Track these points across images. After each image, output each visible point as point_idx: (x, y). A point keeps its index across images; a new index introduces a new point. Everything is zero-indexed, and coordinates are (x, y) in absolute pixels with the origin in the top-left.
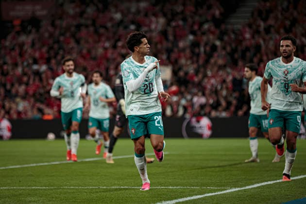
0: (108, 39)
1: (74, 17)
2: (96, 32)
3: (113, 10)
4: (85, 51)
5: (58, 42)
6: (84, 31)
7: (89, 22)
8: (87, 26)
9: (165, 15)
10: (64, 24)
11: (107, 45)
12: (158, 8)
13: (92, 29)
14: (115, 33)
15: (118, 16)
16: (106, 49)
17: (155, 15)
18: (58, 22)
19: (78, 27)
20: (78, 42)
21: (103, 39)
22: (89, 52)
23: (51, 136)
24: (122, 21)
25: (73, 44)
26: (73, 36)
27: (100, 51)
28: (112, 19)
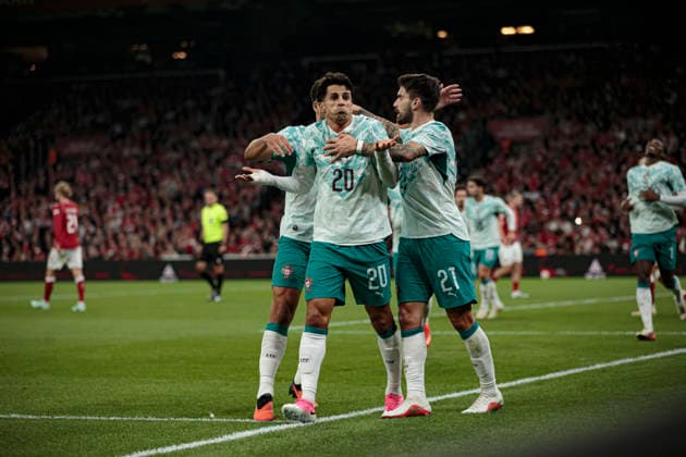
0: (610, 161)
1: (571, 137)
2: (597, 153)
3: (616, 128)
4: (583, 177)
5: (553, 165)
6: (582, 151)
7: (587, 143)
8: (585, 147)
9: (677, 134)
10: (560, 144)
11: (609, 168)
12: (668, 127)
13: (591, 151)
14: (618, 155)
15: (622, 136)
16: (608, 174)
17: (666, 133)
18: (552, 143)
19: (576, 148)
20: (575, 166)
21: (605, 162)
22: (589, 177)
23: (545, 274)
24: (626, 142)
25: (569, 168)
26: (570, 158)
27: (602, 176)
28: (615, 139)
